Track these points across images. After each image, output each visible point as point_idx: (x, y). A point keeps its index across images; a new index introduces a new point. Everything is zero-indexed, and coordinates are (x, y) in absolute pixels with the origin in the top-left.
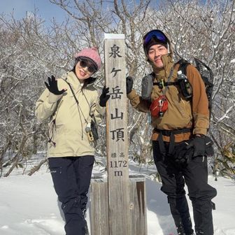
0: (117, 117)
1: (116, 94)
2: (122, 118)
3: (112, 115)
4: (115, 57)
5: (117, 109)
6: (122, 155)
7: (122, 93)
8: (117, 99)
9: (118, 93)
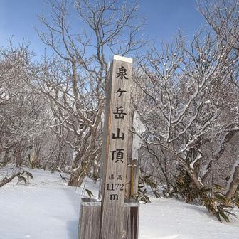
0: (118, 137)
1: (120, 114)
2: (123, 138)
3: (114, 134)
4: (122, 78)
5: (119, 129)
6: (120, 177)
7: (125, 114)
8: (120, 119)
9: (122, 113)
